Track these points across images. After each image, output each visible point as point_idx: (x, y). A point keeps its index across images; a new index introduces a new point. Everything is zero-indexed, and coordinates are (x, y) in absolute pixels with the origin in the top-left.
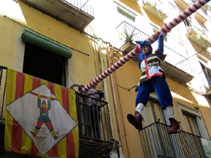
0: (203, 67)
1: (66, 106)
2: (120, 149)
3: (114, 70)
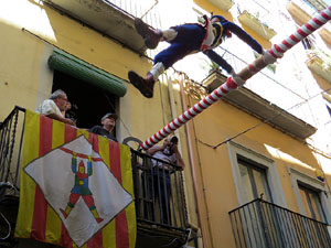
1: (116, 170)
2: (200, 240)
3: (193, 116)
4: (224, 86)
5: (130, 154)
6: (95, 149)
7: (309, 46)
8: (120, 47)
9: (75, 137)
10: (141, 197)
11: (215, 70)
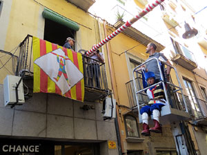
0: (172, 40)
1: (76, 63)
2: (113, 95)
3: (110, 39)
4: (124, 25)
5: (81, 57)
6: (66, 54)
7: (163, 8)
8: (76, 7)
9: (56, 48)
10: (87, 76)
11: (120, 19)
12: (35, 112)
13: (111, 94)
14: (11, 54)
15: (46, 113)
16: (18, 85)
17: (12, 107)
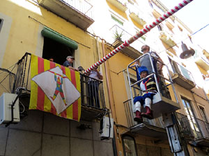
0: (170, 60)
1: (74, 82)
2: (111, 114)
4: (122, 45)
5: (79, 76)
6: (64, 73)
7: (160, 28)
9: (55, 67)
10: (85, 94)
11: (119, 39)
12: (30, 131)
13: (108, 113)
14: (8, 71)
15: (42, 133)
16: (14, 103)
17: (6, 126)
